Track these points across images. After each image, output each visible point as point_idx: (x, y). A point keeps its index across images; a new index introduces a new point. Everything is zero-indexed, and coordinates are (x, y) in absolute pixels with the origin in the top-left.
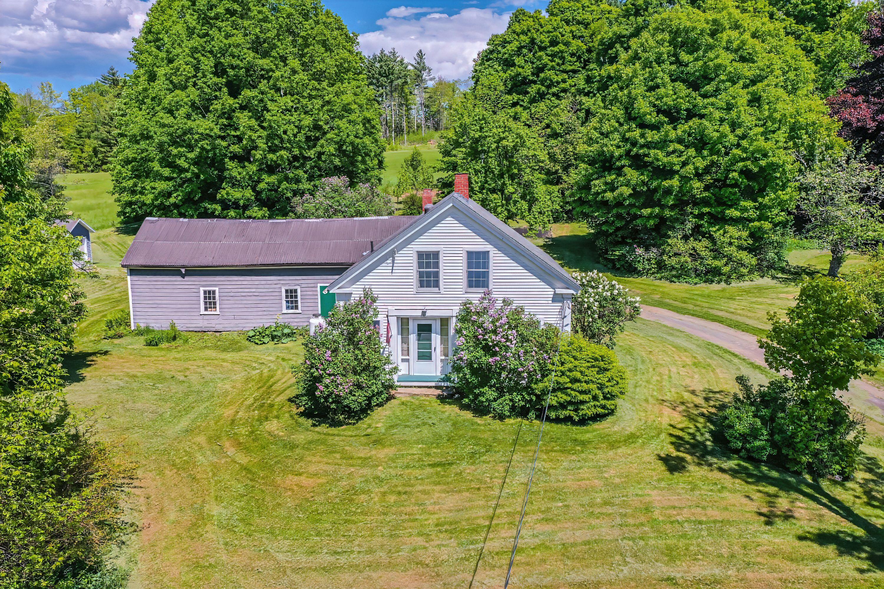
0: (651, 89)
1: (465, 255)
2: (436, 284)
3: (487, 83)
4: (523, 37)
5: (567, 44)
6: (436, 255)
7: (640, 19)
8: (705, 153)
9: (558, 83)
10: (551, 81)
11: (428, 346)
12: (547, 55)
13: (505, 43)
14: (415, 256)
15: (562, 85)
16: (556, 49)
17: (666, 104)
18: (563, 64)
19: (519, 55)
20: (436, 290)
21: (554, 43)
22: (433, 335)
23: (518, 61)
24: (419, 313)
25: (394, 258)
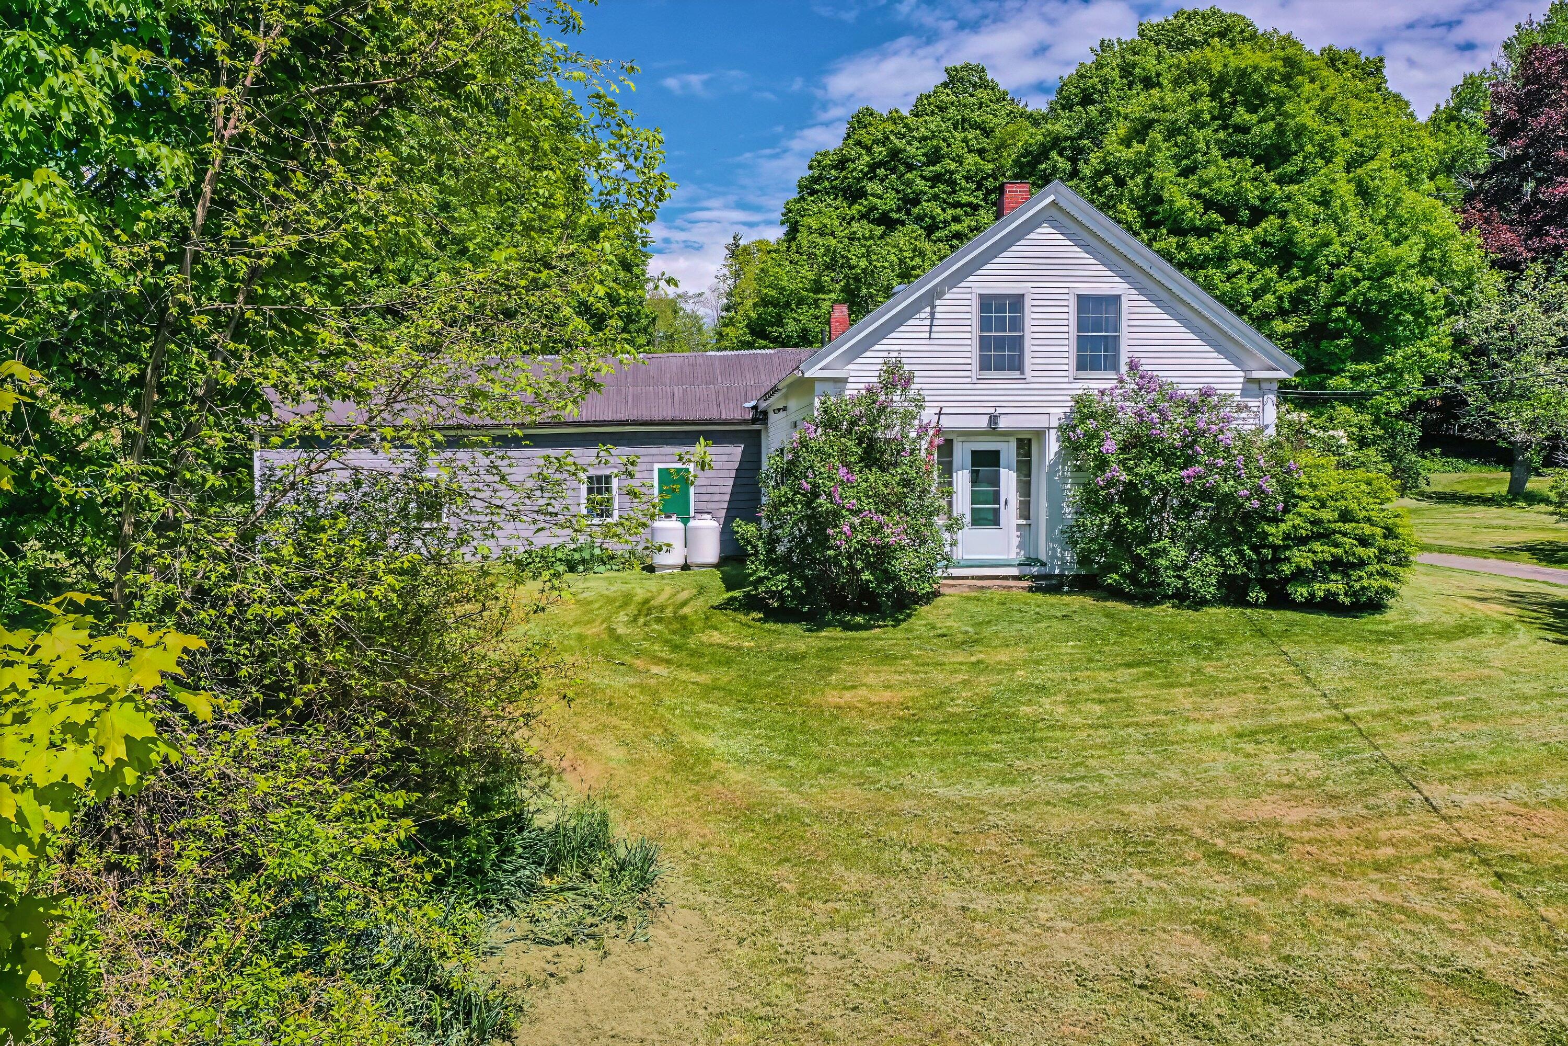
0: (1186, 172)
1: (1073, 303)
2: (1017, 364)
3: (815, 224)
4: (876, 149)
5: (959, 160)
6: (1017, 302)
7: (1093, 110)
8: (1295, 272)
9: (946, 223)
10: (933, 218)
11: (991, 498)
12: (923, 177)
13: (842, 163)
14: (975, 304)
15: (955, 227)
16: (938, 168)
17: (1218, 192)
18: (954, 192)
19: (871, 179)
20: (1016, 374)
21: (934, 157)
22: (1003, 472)
23: (872, 187)
24: (983, 422)
25: (933, 307)
